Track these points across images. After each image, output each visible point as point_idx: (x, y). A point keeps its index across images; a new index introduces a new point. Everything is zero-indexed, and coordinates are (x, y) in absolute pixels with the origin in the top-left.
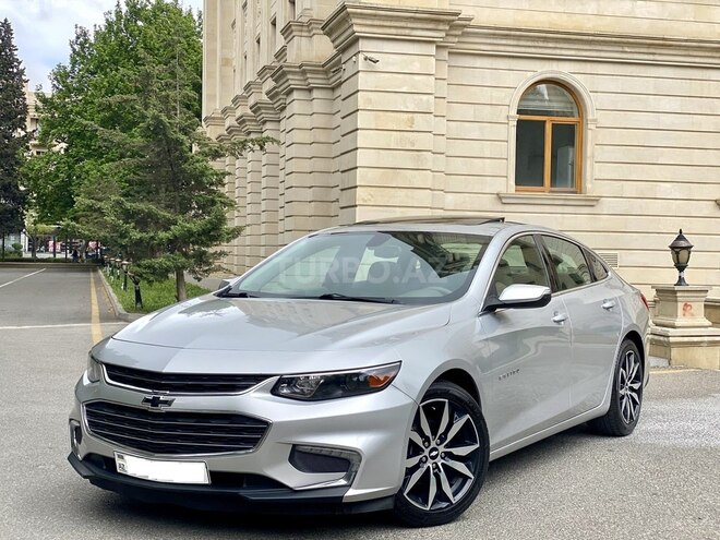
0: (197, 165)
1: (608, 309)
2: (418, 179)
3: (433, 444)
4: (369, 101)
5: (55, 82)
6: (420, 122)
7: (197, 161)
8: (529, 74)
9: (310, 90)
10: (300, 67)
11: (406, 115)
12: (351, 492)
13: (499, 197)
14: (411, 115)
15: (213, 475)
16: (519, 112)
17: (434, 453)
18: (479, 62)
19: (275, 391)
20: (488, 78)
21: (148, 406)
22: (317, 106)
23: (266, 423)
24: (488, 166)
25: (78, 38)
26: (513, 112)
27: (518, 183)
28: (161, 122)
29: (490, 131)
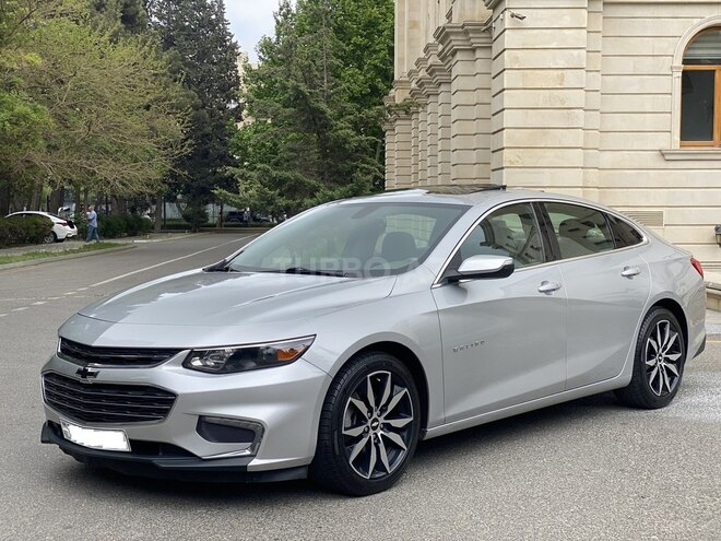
0: (340, 132)
1: (629, 276)
2: (569, 138)
3: (375, 416)
4: (516, 59)
5: (261, 54)
6: (571, 78)
7: (341, 129)
8: (696, 21)
9: (474, 50)
10: (463, 27)
11: (556, 72)
12: (255, 462)
13: (662, 154)
14: (560, 72)
15: (132, 442)
16: (685, 62)
17: (375, 424)
18: (639, 12)
19: (186, 364)
20: (650, 27)
21: (79, 377)
22: (480, 66)
23: (174, 395)
24: (649, 121)
25: (281, 9)
26: (678, 62)
27: (684, 136)
28: (301, 92)
29: (652, 84)
